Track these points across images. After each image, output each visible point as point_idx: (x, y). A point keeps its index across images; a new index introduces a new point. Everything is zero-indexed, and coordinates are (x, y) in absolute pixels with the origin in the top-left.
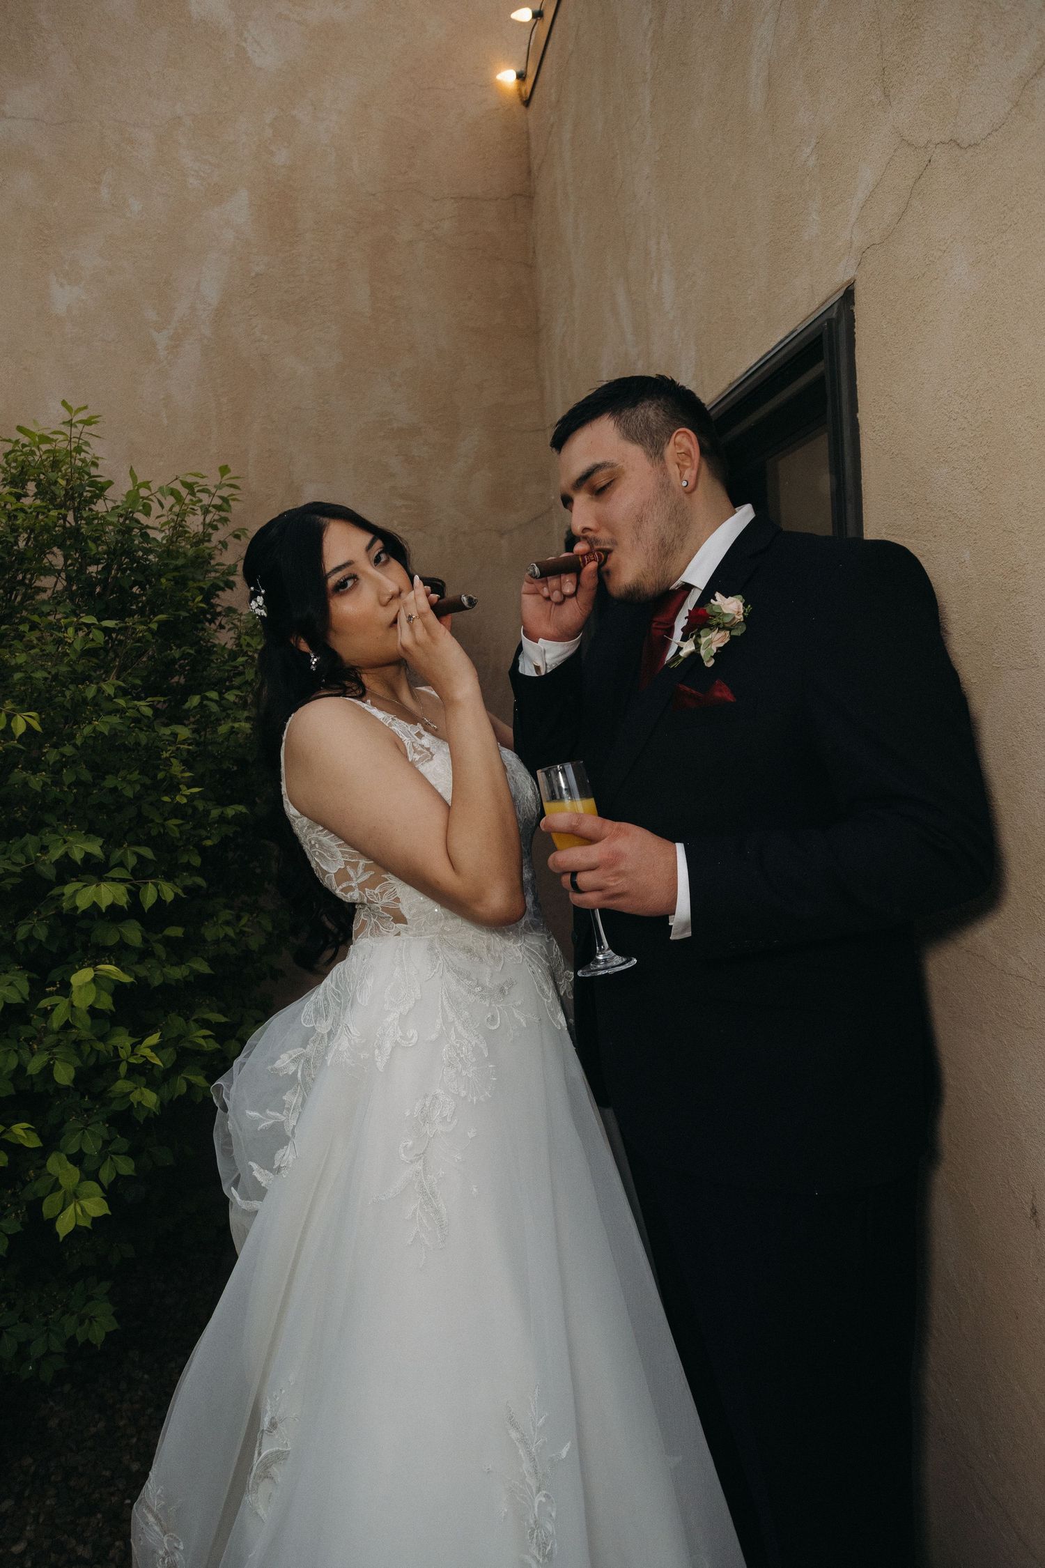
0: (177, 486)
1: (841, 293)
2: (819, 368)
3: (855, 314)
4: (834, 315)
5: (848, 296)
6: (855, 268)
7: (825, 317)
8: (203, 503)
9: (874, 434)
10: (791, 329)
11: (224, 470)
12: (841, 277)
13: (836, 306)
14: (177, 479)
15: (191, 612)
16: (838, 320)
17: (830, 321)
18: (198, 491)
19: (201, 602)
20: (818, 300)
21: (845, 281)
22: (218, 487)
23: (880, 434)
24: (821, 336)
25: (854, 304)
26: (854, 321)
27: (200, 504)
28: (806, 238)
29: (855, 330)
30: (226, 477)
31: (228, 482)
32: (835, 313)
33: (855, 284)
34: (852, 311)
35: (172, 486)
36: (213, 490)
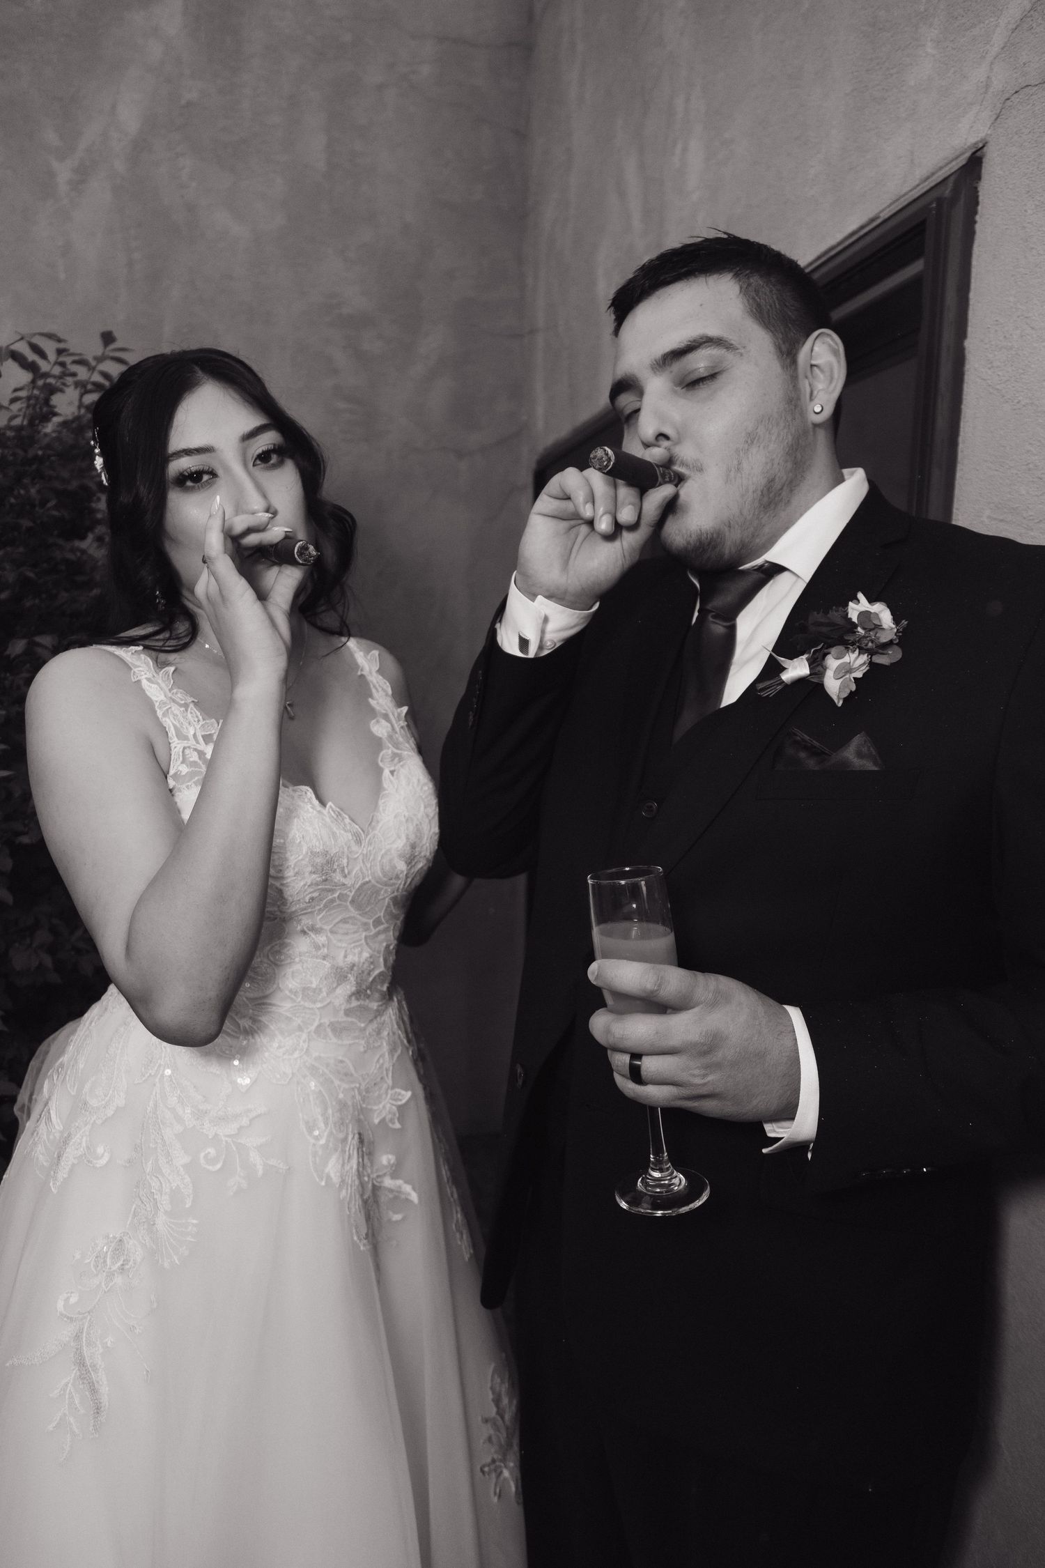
0: (22, 348)
1: (962, 161)
2: (916, 267)
3: (980, 194)
4: (947, 192)
5: (973, 165)
6: (989, 123)
7: (934, 194)
8: (79, 378)
9: (990, 372)
10: (871, 215)
11: (108, 338)
12: (963, 137)
13: (952, 179)
14: (22, 339)
15: (39, 522)
16: (953, 200)
17: (940, 200)
18: (75, 362)
19: (56, 507)
20: (919, 173)
21: (968, 144)
22: (100, 360)
23: (1000, 373)
24: (923, 222)
25: (979, 178)
26: (977, 203)
27: (75, 379)
28: (912, 83)
29: (977, 218)
30: (112, 346)
31: (112, 354)
32: (949, 190)
33: (985, 148)
34: (976, 188)
35: (13, 347)
36: (93, 363)
